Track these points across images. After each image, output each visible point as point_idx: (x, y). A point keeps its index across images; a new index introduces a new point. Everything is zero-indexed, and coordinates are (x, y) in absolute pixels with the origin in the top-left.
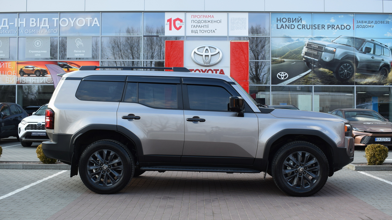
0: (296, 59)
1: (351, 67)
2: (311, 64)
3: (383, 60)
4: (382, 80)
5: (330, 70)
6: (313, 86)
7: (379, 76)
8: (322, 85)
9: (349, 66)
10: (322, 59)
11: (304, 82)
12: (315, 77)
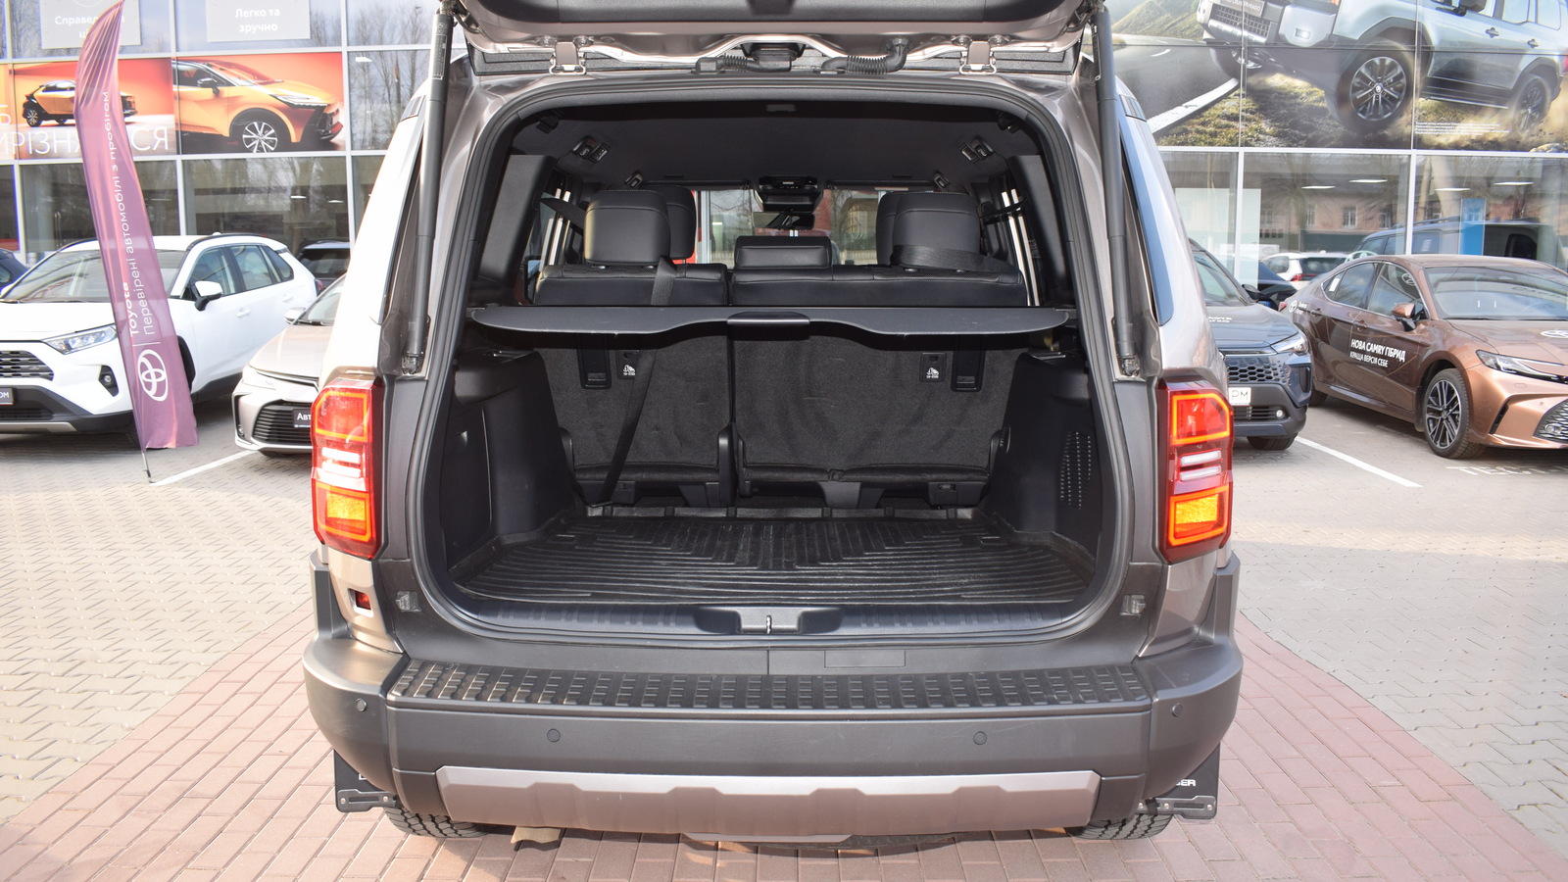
0: (1175, 35)
1: (1400, 70)
2: (1237, 57)
3: (1532, 44)
4: (1523, 130)
5: (1314, 83)
6: (1242, 151)
7: (1511, 113)
8: (1277, 146)
9: (1392, 67)
10: (1284, 36)
11: (1206, 133)
12: (1252, 113)
